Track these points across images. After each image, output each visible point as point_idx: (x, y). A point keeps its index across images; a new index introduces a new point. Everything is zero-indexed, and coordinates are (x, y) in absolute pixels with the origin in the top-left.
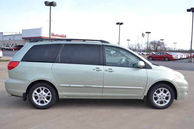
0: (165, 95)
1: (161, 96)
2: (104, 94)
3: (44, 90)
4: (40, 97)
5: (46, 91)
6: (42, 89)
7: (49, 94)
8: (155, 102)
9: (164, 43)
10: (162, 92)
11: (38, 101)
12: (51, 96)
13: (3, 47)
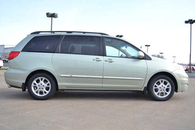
0: (166, 87)
1: (161, 87)
2: (103, 85)
3: (43, 80)
4: (40, 87)
5: (45, 81)
6: (42, 80)
7: (48, 85)
8: (156, 93)
9: (163, 57)
10: (162, 84)
11: (37, 92)
12: (50, 86)
13: (4, 59)
